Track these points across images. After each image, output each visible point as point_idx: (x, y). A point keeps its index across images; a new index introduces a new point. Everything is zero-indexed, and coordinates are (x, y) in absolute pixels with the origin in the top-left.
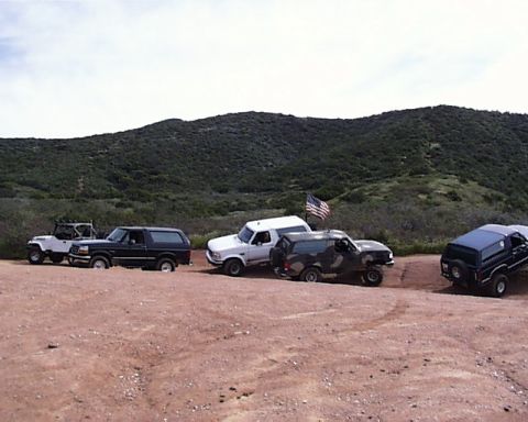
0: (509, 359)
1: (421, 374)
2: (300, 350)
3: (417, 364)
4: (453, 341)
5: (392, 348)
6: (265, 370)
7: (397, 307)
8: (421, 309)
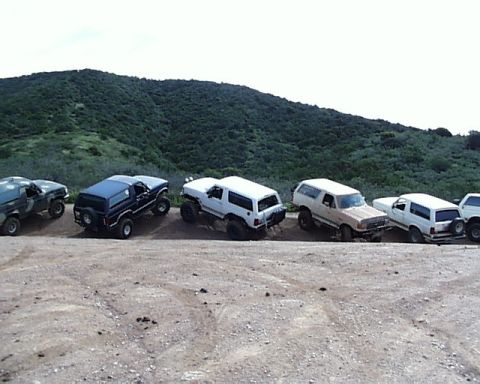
0: (113, 291)
1: (29, 312)
3: (28, 303)
4: (68, 279)
5: (7, 291)
7: (22, 253)
8: (45, 253)
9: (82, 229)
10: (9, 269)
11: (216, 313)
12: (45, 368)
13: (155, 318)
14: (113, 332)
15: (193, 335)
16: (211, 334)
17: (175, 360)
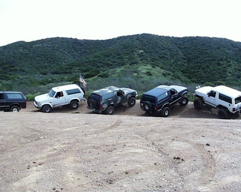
0: (161, 143)
1: (121, 152)
2: (68, 143)
3: (120, 147)
4: (139, 136)
5: (110, 141)
6: (51, 153)
7: (116, 123)
8: (127, 124)
9: (144, 112)
10: (110, 131)
11: (215, 157)
12: (129, 179)
13: (183, 158)
14: (162, 164)
15: (203, 167)
16: (213, 167)
17: (194, 180)
